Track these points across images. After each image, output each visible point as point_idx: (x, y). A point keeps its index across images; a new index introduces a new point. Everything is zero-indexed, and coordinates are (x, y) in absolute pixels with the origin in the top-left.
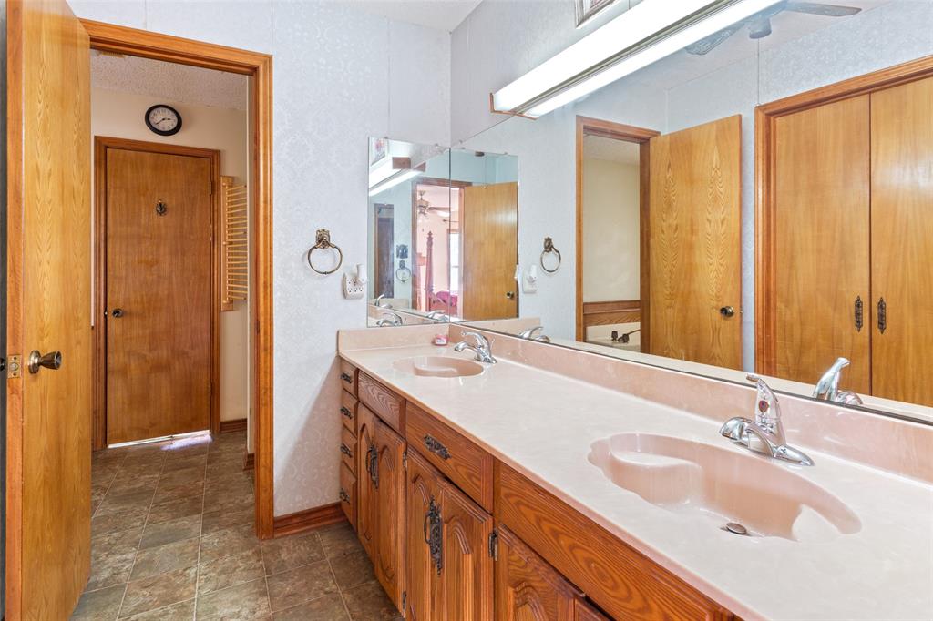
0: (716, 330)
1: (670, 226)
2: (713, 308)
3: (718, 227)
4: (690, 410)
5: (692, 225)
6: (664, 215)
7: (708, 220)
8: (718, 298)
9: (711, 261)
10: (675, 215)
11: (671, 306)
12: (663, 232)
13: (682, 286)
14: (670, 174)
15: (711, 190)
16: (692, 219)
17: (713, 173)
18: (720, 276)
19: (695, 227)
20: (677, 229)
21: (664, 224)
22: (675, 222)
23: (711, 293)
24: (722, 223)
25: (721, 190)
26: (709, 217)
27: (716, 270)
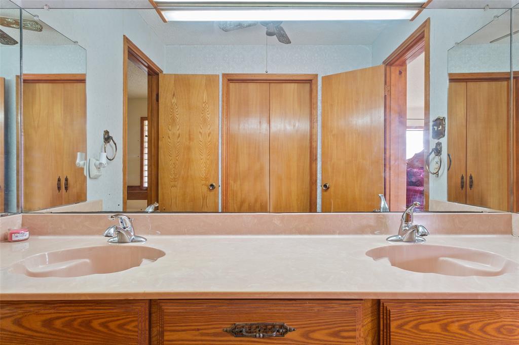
0: (204, 198)
1: (174, 134)
2: (203, 185)
3: (206, 137)
4: (340, 233)
5: (190, 135)
6: (170, 127)
7: (200, 132)
8: (206, 179)
9: (202, 157)
10: (178, 127)
11: (175, 186)
12: (169, 137)
13: (182, 172)
14: (174, 100)
15: (202, 115)
16: (190, 131)
17: (204, 105)
18: (208, 166)
19: (191, 136)
20: (179, 136)
21: (170, 132)
22: (178, 132)
23: (201, 176)
24: (209, 136)
25: (208, 116)
26: (201, 131)
27: (205, 162)
